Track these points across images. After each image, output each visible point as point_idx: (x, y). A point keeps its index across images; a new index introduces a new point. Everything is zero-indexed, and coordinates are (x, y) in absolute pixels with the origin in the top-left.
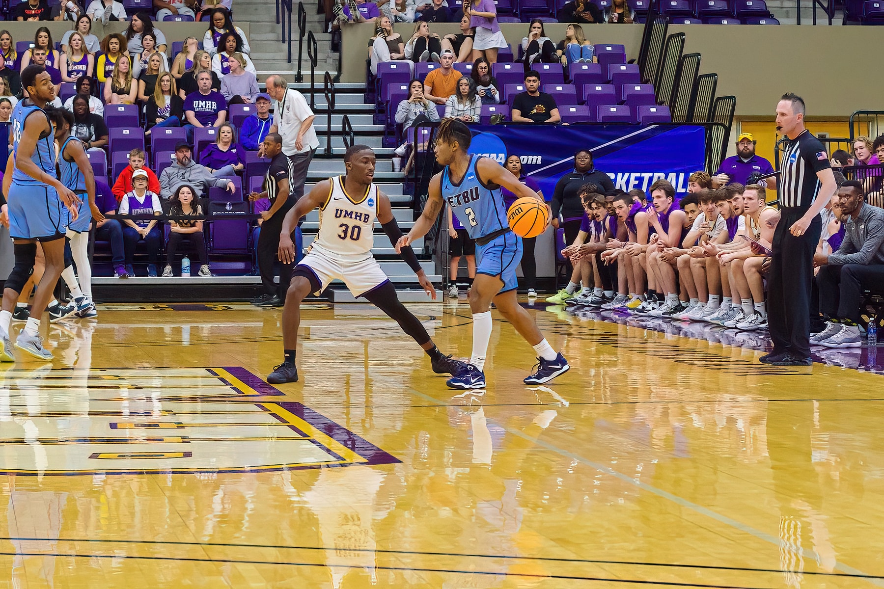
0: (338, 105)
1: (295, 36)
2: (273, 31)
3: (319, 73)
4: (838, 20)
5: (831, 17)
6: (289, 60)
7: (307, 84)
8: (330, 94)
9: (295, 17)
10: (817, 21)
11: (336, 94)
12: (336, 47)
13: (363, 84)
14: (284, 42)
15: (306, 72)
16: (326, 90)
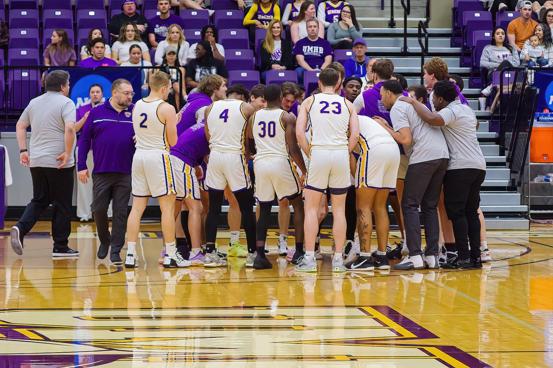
0: (431, 49)
3: (413, 20)
6: (382, 7)
7: (399, 29)
8: (423, 40)
11: (430, 39)
16: (419, 35)
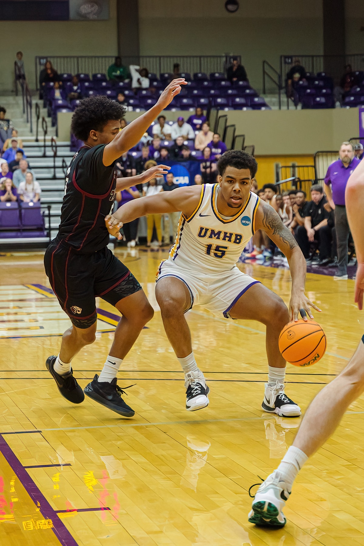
0: (59, 153)
1: (34, 119)
2: (22, 117)
3: (48, 137)
4: (299, 107)
5: (296, 105)
6: (31, 131)
7: (42, 143)
8: (54, 148)
9: (34, 110)
10: (290, 108)
11: (58, 149)
12: (54, 124)
13: (68, 143)
14: (28, 122)
15: (41, 137)
16: (52, 146)
